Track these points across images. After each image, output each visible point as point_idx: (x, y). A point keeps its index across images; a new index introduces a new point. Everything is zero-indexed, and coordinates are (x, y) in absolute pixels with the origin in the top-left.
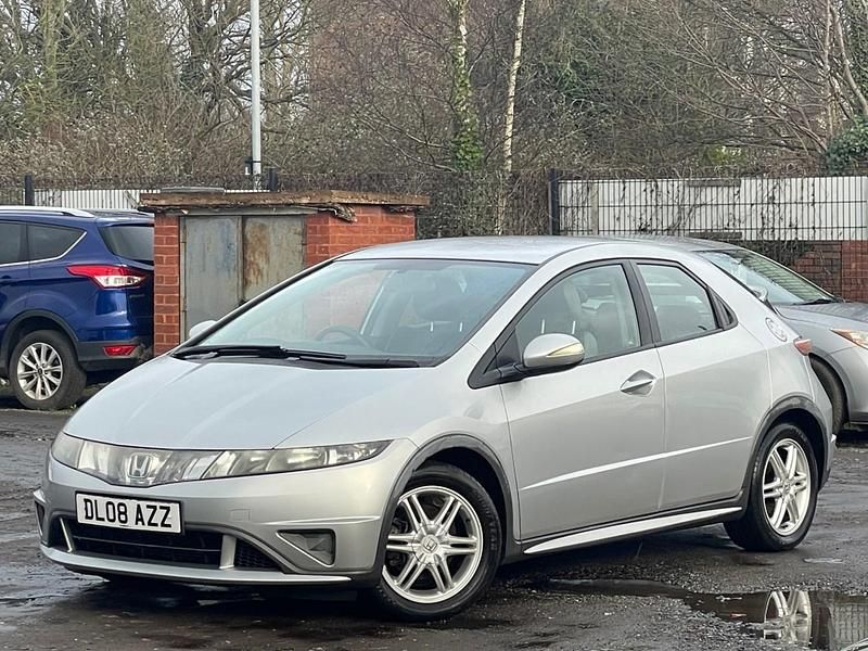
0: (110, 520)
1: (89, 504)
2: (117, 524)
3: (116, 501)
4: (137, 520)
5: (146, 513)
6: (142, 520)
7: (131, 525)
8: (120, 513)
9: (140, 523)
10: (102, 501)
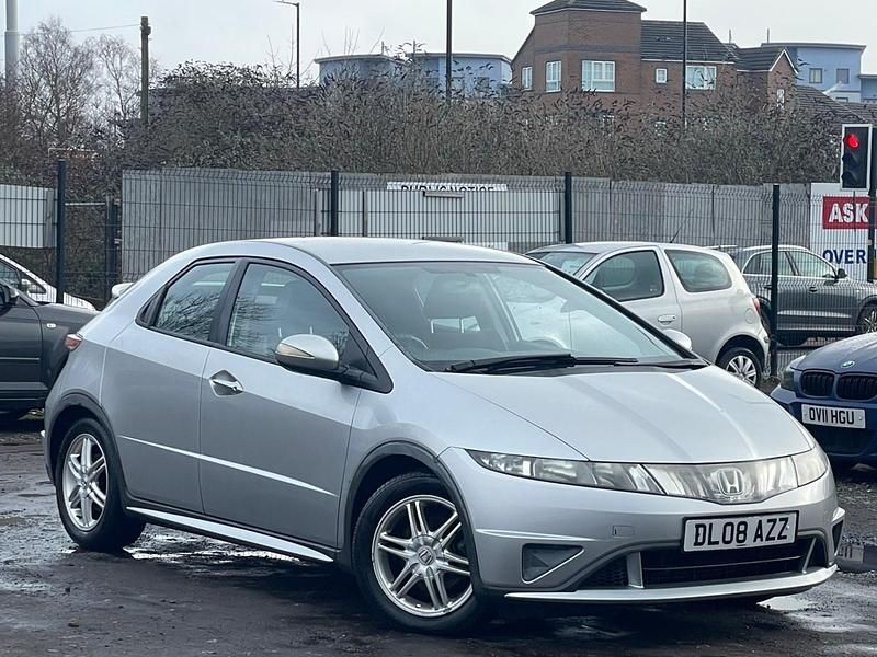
0: (725, 542)
1: (701, 529)
2: (734, 545)
3: (736, 521)
4: (757, 536)
5: (766, 527)
6: (761, 536)
7: (750, 543)
8: (739, 532)
9: (758, 539)
10: (718, 524)
